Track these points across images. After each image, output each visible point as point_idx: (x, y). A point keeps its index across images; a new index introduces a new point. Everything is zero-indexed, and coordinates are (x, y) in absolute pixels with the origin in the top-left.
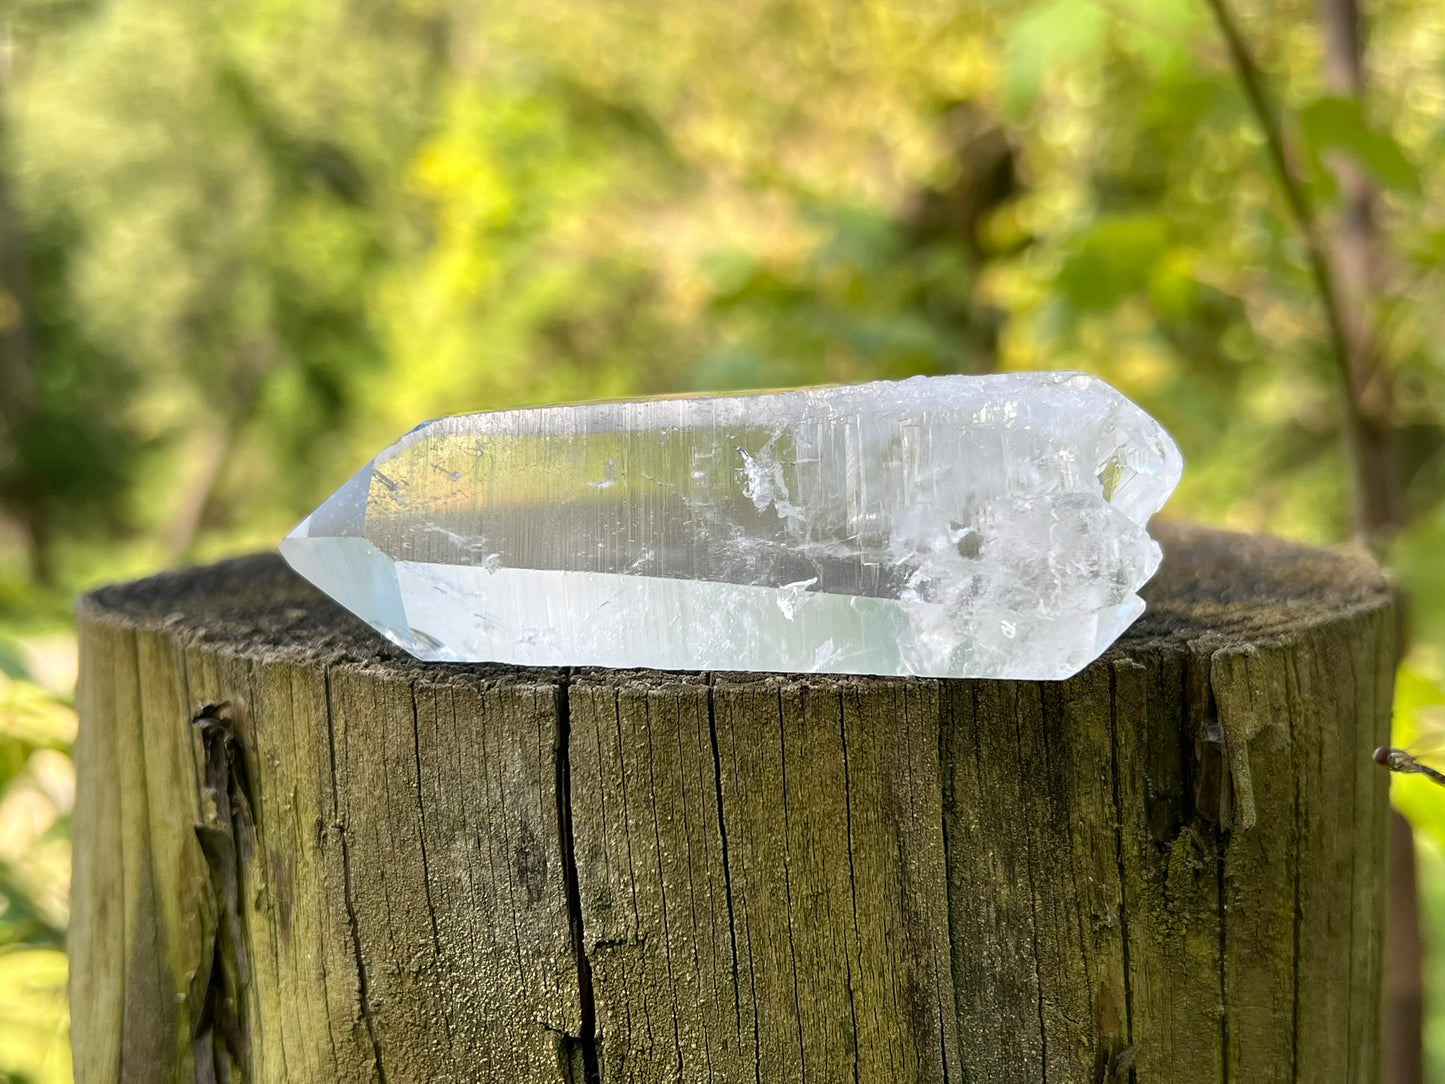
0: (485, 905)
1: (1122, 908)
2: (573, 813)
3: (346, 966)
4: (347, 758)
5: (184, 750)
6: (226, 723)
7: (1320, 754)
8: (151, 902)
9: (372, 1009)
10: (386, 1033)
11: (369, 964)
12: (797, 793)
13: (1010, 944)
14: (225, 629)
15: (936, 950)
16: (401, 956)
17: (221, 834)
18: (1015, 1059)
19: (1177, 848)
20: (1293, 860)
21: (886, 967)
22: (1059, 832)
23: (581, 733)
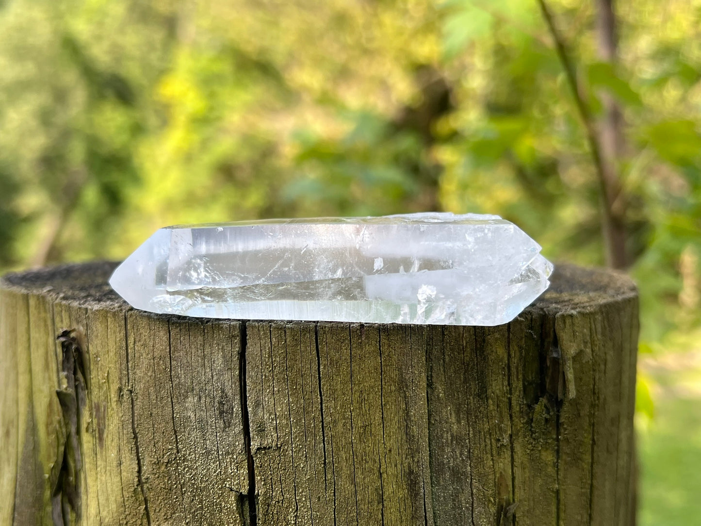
0: (202, 429)
1: (511, 436)
2: (247, 384)
3: (131, 459)
4: (135, 357)
5: (51, 353)
6: (74, 339)
7: (605, 365)
8: (32, 429)
9: (144, 481)
10: (150, 493)
11: (143, 459)
12: (357, 376)
13: (457, 452)
14: (73, 294)
15: (422, 454)
16: (159, 455)
17: (69, 395)
18: (459, 508)
19: (537, 407)
20: (592, 415)
21: (398, 461)
22: (482, 399)
23: (252, 345)
